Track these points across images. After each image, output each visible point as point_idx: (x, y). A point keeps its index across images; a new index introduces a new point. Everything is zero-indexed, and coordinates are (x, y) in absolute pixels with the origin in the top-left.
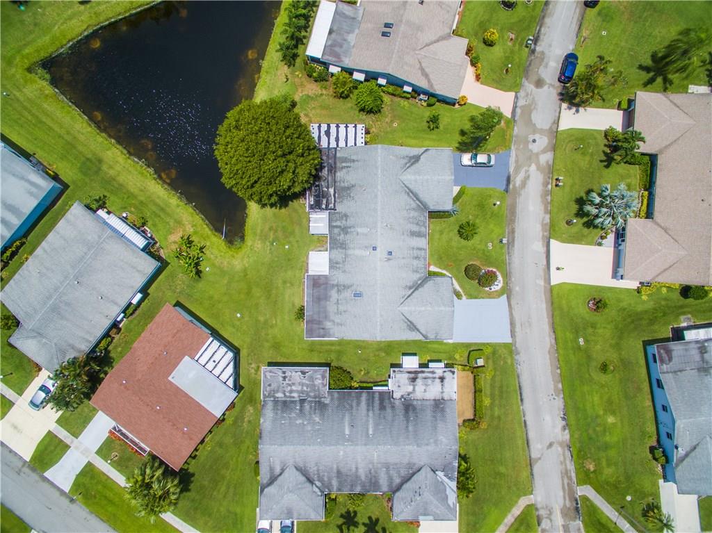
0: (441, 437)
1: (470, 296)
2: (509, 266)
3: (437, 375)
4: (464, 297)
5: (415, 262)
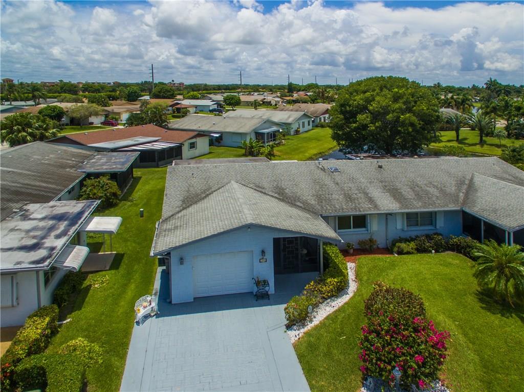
1: (308, 352)
4: (295, 334)
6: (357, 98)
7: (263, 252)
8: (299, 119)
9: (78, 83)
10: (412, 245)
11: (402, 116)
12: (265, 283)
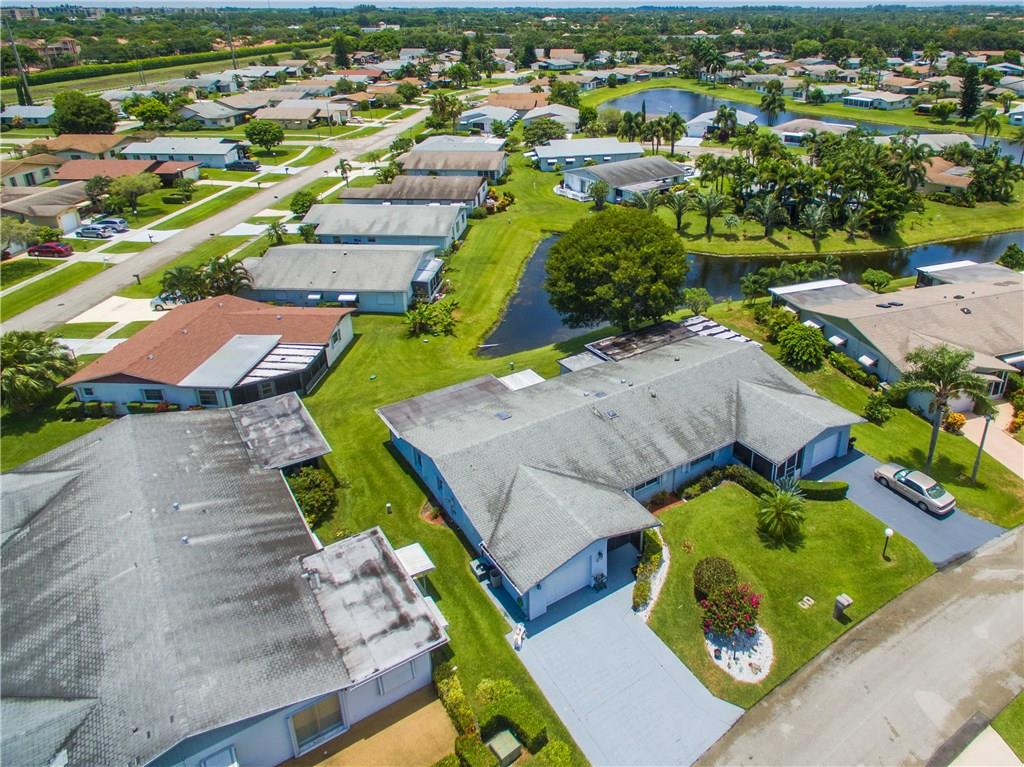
0: (212, 680)
1: (661, 626)
2: (814, 672)
3: (406, 608)
4: (644, 614)
5: (630, 458)
7: (600, 553)
12: (603, 575)
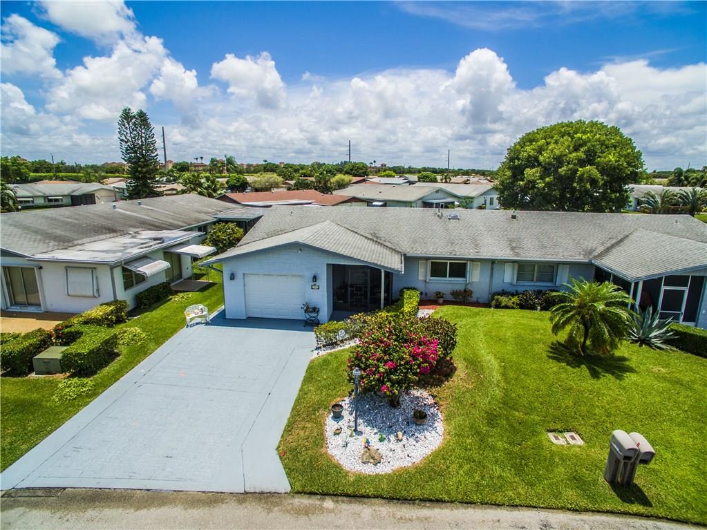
6: (528, 149)
7: (315, 278)
8: (485, 193)
9: (281, 163)
10: (515, 299)
11: (580, 169)
12: (315, 310)
